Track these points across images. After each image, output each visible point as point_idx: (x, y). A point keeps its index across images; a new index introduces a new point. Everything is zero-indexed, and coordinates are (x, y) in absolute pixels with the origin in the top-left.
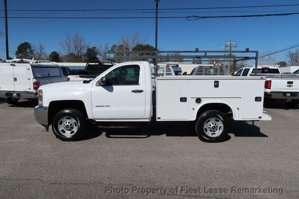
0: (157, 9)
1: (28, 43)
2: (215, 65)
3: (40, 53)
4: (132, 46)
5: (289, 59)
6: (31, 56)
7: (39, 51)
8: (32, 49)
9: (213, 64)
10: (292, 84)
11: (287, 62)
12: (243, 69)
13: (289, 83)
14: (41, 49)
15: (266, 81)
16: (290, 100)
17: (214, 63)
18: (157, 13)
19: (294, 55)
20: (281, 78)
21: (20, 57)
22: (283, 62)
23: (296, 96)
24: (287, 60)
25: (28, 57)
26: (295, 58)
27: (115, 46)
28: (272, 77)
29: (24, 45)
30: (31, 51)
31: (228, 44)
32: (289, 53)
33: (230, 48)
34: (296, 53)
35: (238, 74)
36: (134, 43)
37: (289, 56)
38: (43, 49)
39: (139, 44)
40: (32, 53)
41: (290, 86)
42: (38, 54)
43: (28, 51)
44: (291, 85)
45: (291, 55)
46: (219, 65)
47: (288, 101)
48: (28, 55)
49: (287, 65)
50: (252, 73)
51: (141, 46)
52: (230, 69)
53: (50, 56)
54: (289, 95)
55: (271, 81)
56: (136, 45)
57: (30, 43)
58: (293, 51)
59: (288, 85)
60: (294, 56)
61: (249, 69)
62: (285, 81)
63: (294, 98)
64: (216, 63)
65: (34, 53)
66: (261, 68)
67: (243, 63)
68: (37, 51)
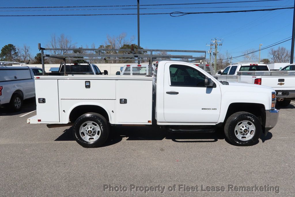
0: (138, 6)
1: (13, 45)
2: (201, 63)
3: (25, 55)
4: (118, 46)
5: (272, 56)
6: (16, 58)
7: (24, 53)
8: (16, 51)
9: (199, 62)
10: (284, 81)
11: (270, 60)
12: (230, 67)
13: (280, 80)
14: (26, 51)
15: (255, 80)
16: (282, 99)
17: (201, 62)
18: (138, 9)
19: (276, 52)
20: (271, 75)
21: (4, 59)
22: (266, 59)
23: (288, 95)
24: (270, 57)
25: (12, 59)
26: (277, 55)
27: (102, 47)
28: (262, 74)
29: (8, 47)
30: (15, 53)
31: (214, 42)
32: (272, 51)
33: (216, 46)
34: (278, 51)
35: (225, 72)
36: (120, 43)
37: (272, 54)
38: (28, 51)
39: (126, 44)
40: (17, 55)
41: (281, 84)
42: (23, 56)
43: (13, 53)
44: (283, 83)
45: (274, 53)
46: (205, 63)
47: (279, 101)
48: (12, 58)
49: (270, 62)
50: (240, 70)
51: (128, 46)
52: (216, 67)
53: (36, 58)
54: (280, 93)
55: (261, 79)
56: (122, 45)
57: (14, 45)
58: (276, 48)
59: (279, 83)
60: (276, 54)
61: (237, 67)
62: (275, 79)
63: (286, 97)
64: (202, 62)
65: (19, 55)
66: (250, 65)
67: (228, 61)
68: (22, 53)
